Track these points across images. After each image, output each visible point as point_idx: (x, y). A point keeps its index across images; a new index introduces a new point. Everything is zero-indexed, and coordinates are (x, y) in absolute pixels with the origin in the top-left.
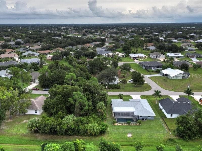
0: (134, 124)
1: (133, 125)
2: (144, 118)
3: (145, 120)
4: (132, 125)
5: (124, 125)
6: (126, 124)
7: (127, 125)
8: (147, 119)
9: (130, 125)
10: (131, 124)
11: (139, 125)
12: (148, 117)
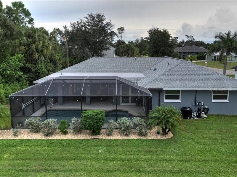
2: (189, 104)
3: (195, 114)
5: (58, 137)
6: (78, 131)
8: (206, 111)
11: (160, 140)
12: (214, 101)
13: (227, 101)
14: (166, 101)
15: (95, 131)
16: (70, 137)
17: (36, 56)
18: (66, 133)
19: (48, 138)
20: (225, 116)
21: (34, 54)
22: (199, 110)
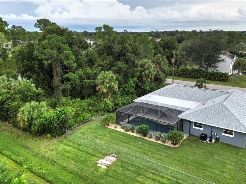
0: (158, 138)
1: (155, 141)
2: (207, 132)
4: (153, 140)
5: (130, 133)
7: (138, 136)
9: (146, 138)
10: (150, 137)
11: (169, 147)
12: (223, 134)
13: (232, 136)
14: (194, 127)
15: (145, 135)
16: (135, 134)
17: (145, 78)
18: (133, 132)
19: (126, 132)
20: (230, 145)
21: (144, 77)
22: (211, 138)
